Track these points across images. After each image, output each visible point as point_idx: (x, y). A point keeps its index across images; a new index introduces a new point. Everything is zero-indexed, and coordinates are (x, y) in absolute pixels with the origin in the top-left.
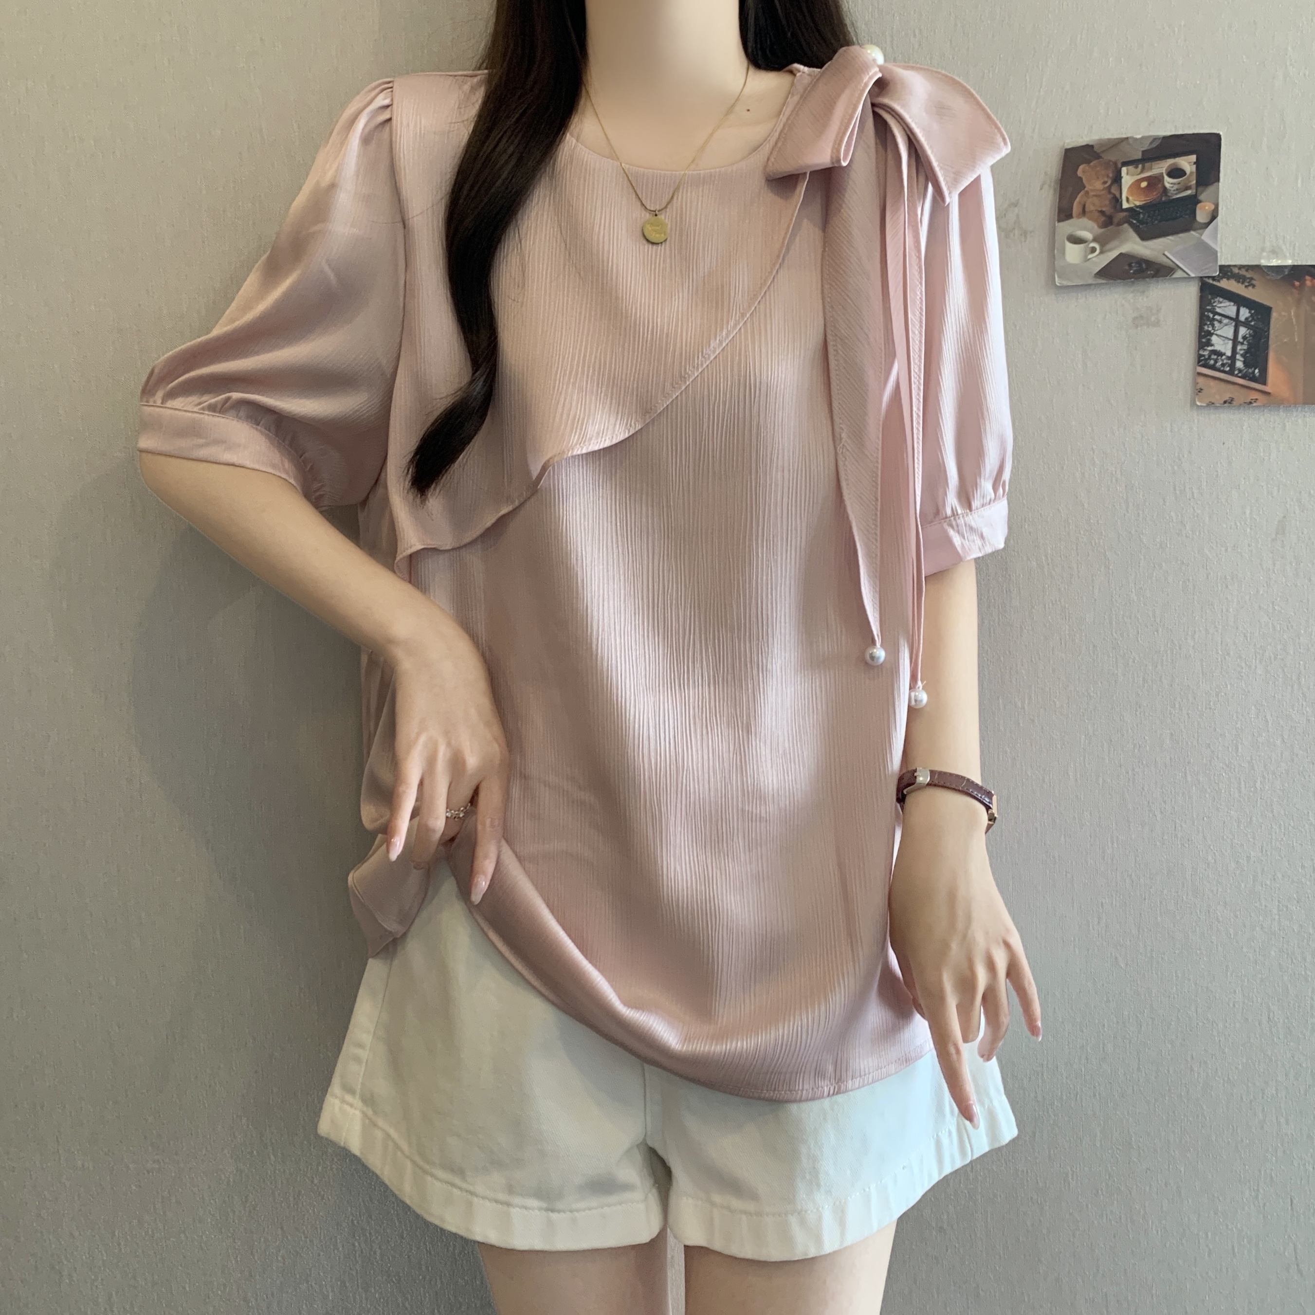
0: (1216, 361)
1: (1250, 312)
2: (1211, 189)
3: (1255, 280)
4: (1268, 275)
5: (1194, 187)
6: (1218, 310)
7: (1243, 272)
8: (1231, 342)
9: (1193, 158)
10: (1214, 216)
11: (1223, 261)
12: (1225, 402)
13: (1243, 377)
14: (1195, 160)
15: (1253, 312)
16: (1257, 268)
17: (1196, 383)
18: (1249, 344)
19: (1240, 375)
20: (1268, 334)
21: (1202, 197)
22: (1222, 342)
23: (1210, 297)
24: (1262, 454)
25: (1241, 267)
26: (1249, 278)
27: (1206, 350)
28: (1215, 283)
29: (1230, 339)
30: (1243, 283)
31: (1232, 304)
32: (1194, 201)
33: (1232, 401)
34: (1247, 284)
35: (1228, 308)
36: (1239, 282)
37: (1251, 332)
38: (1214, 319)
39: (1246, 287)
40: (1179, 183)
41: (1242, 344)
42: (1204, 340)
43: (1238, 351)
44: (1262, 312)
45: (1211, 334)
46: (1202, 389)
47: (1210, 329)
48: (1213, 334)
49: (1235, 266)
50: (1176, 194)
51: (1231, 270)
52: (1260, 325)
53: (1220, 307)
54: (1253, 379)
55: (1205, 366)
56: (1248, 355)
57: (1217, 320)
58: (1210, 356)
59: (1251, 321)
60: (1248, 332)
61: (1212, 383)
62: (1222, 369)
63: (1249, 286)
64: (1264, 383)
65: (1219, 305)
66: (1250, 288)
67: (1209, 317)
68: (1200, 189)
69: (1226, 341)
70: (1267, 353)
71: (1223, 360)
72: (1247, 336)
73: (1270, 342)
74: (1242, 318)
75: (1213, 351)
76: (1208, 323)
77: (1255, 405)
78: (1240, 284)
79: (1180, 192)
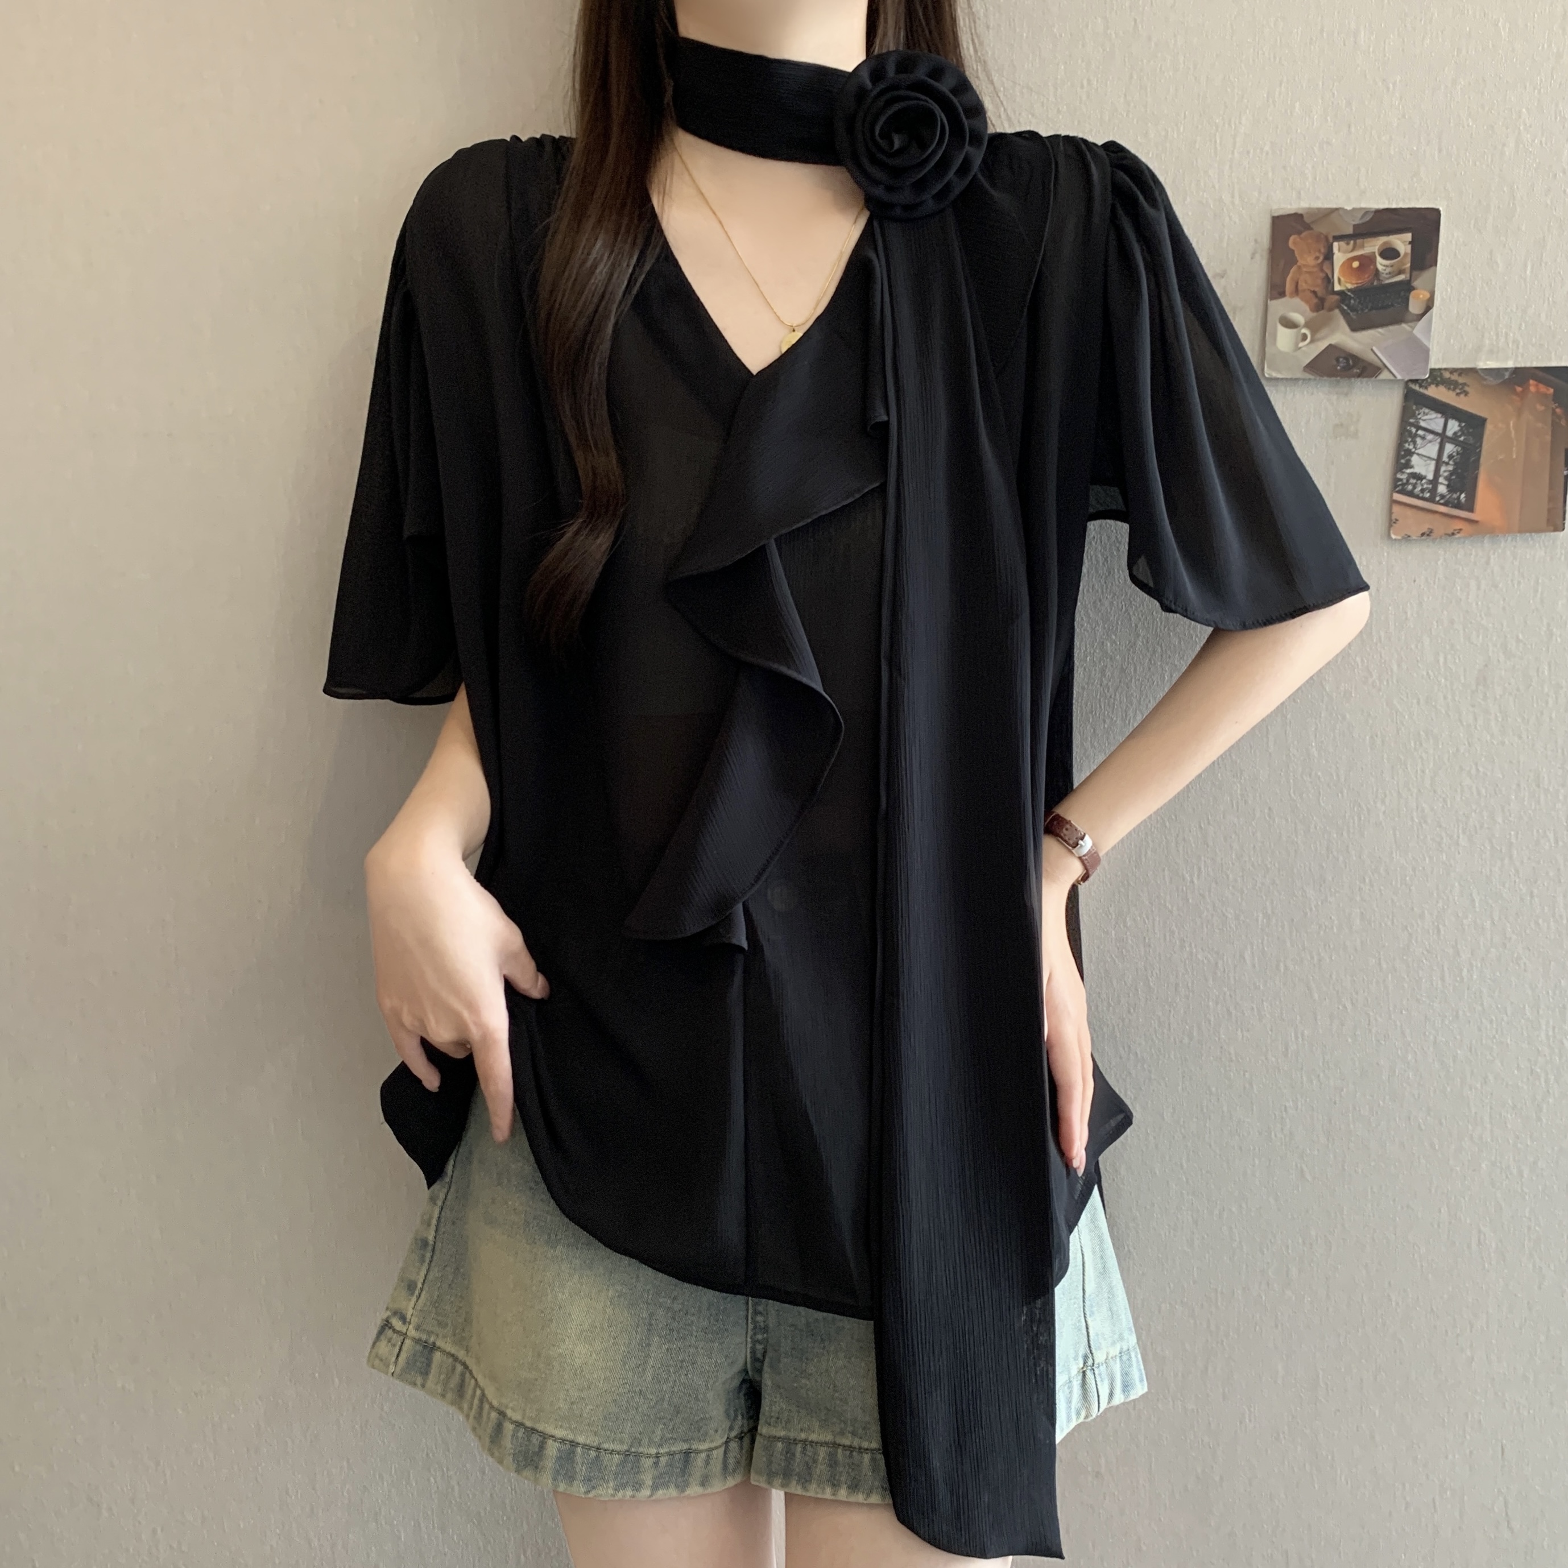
0: (1414, 487)
1: (1459, 426)
2: (1426, 275)
3: (1468, 386)
4: (1486, 380)
5: (1408, 271)
6: (1423, 424)
7: (1455, 377)
8: (1433, 463)
9: (1408, 236)
10: (1429, 307)
11: (1433, 364)
12: (1423, 534)
13: (1445, 504)
14: (1410, 240)
15: (1463, 424)
16: (1472, 371)
17: (1390, 512)
18: (1456, 464)
19: (1442, 501)
20: (1480, 451)
21: (1415, 284)
22: (1424, 463)
23: (1414, 407)
24: (1458, 594)
25: (1453, 371)
26: (1461, 384)
27: (1403, 473)
28: (1422, 390)
29: (1433, 459)
30: (1454, 390)
31: (1439, 415)
32: (1407, 287)
33: (1431, 532)
34: (1458, 391)
35: (1433, 420)
36: (1449, 389)
37: (1460, 449)
38: (1416, 435)
39: (1458, 394)
40: (1392, 266)
41: (1447, 464)
42: (1403, 461)
43: (1441, 472)
44: (1474, 424)
45: (1410, 453)
46: (1397, 520)
47: (1411, 447)
48: (1414, 453)
49: (1446, 369)
50: (1388, 278)
51: (1441, 374)
52: (1471, 440)
53: (1424, 420)
54: (1458, 506)
55: (1403, 492)
56: (1454, 477)
57: (1420, 436)
58: (1408, 481)
59: (1460, 436)
60: (1455, 450)
61: (1409, 512)
62: (1421, 495)
63: (1460, 393)
64: (1471, 509)
65: (1425, 417)
66: (1462, 396)
67: (1410, 432)
68: (1415, 273)
69: (1428, 462)
70: (1477, 474)
71: (1422, 485)
72: (1455, 454)
73: (1482, 460)
74: (1450, 433)
75: (1412, 474)
76: (1410, 440)
77: (1458, 536)
78: (1451, 392)
79: (1393, 277)
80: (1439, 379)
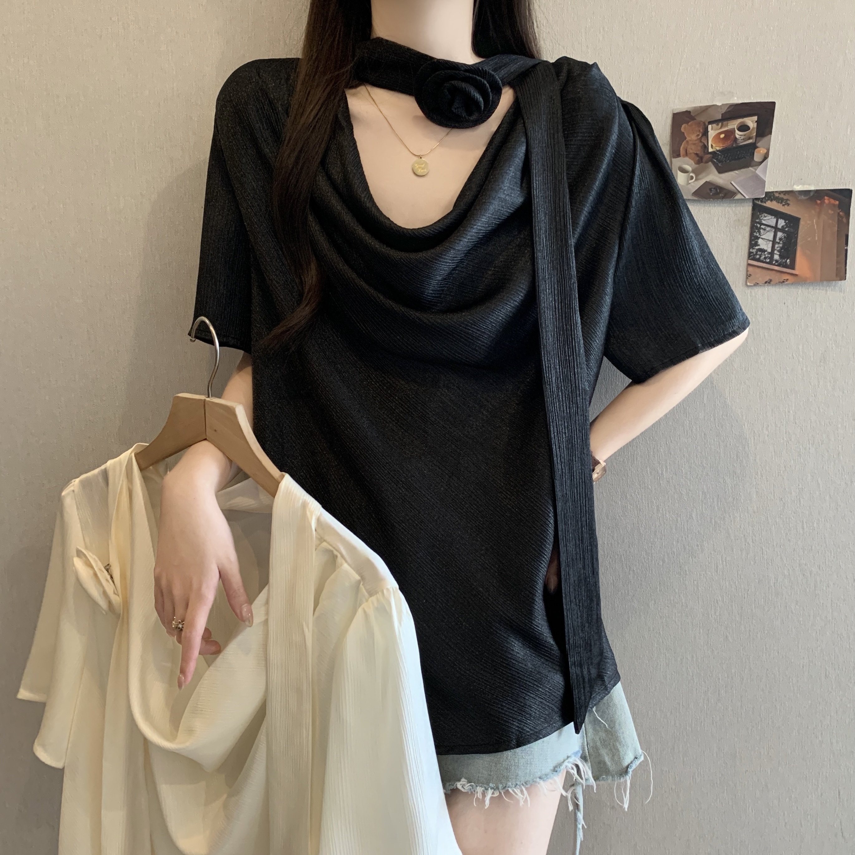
0: (760, 256)
1: (785, 222)
2: (765, 139)
3: (790, 200)
4: (799, 197)
5: (754, 137)
6: (763, 222)
7: (782, 196)
8: (771, 242)
9: (755, 118)
10: (766, 157)
11: (769, 188)
12: (766, 282)
13: (778, 265)
14: (756, 120)
15: (787, 221)
16: (791, 192)
17: (748, 271)
18: (784, 243)
19: (776, 264)
20: (797, 236)
21: (758, 145)
22: (765, 243)
23: (758, 213)
25: (780, 192)
26: (785, 200)
27: (754, 249)
28: (762, 204)
31: (773, 217)
32: (753, 147)
33: (770, 281)
34: (784, 203)
35: (770, 220)
36: (778, 202)
37: (786, 235)
38: (760, 228)
39: (783, 205)
40: (745, 135)
41: (779, 243)
42: (753, 242)
43: (776, 248)
44: (793, 222)
45: (758, 238)
46: (751, 275)
47: (758, 235)
49: (776, 192)
50: (742, 142)
51: (774, 194)
52: (792, 230)
54: (786, 266)
55: (754, 259)
56: (783, 250)
57: (763, 229)
58: (757, 253)
59: (786, 228)
60: (783, 235)
61: (758, 270)
62: (764, 260)
64: (793, 268)
65: (765, 218)
66: (786, 206)
67: (757, 227)
68: (758, 139)
69: (768, 242)
70: (796, 248)
71: (765, 255)
72: (783, 238)
73: (798, 241)
74: (780, 226)
75: (759, 249)
76: (757, 231)
77: (786, 283)
78: (780, 204)
79: (745, 141)
80: (772, 197)
